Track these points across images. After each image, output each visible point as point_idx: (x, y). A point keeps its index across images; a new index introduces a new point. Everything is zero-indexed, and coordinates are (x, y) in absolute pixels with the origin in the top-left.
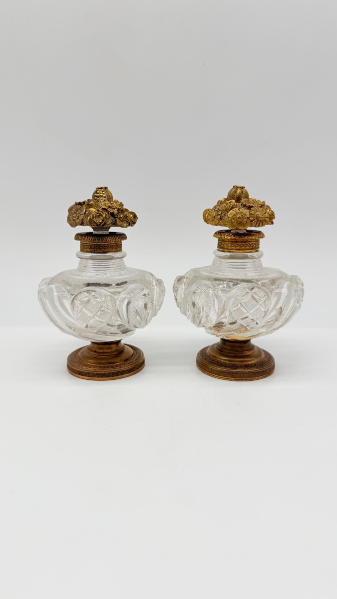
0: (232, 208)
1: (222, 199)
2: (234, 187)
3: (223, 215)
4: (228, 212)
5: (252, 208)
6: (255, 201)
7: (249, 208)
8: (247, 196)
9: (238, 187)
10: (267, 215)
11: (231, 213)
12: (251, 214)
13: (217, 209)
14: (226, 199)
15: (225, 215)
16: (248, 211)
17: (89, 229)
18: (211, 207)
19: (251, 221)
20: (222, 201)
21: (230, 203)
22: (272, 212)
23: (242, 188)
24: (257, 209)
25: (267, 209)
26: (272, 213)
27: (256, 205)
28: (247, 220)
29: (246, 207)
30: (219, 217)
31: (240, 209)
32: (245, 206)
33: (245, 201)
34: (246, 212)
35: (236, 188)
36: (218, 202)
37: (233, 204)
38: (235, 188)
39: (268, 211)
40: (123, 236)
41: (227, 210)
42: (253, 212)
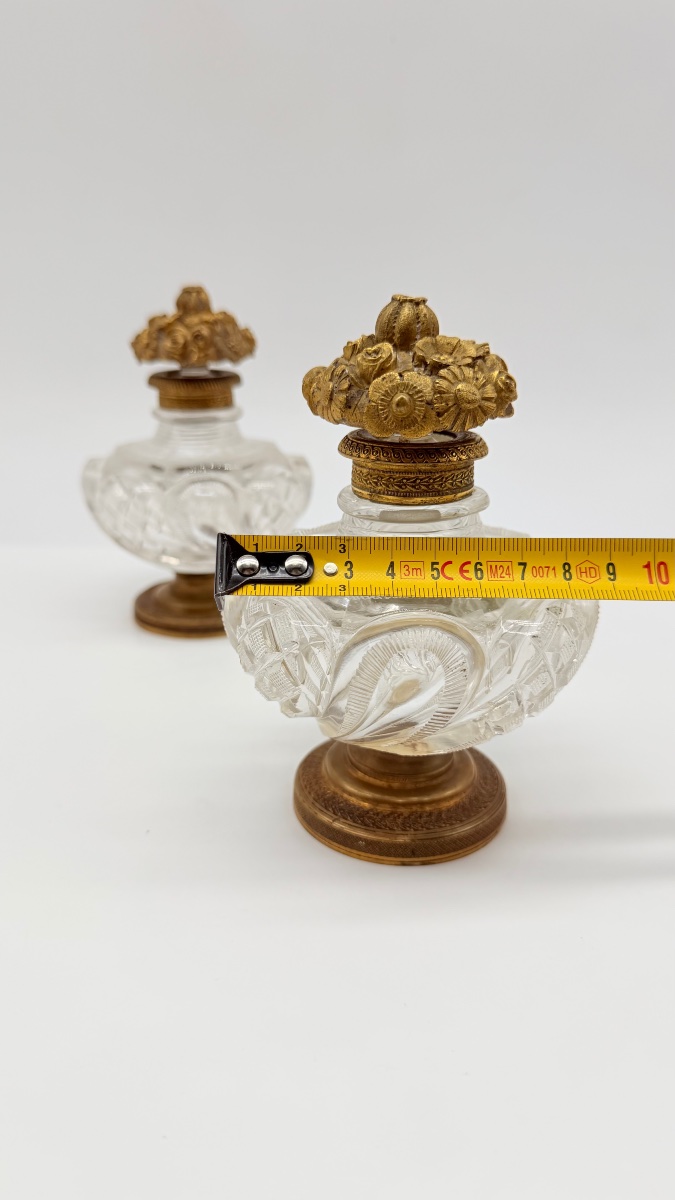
0: (382, 370)
1: (356, 338)
2: (393, 299)
3: (354, 391)
4: (369, 383)
5: (443, 372)
6: (455, 348)
7: (435, 369)
8: (431, 329)
9: (405, 301)
10: (490, 392)
11: (377, 387)
12: (438, 391)
13: (339, 370)
14: (371, 337)
15: (360, 393)
16: (428, 380)
18: (328, 363)
19: (439, 415)
20: (355, 346)
21: (377, 352)
22: (509, 377)
23: (417, 303)
24: (456, 370)
25: (492, 369)
26: (505, 384)
27: (459, 357)
28: (426, 411)
29: (426, 365)
30: (342, 397)
31: (406, 375)
32: (421, 362)
33: (425, 344)
34: (423, 381)
35: (400, 302)
36: (345, 349)
37: (385, 356)
38: (396, 304)
39: (496, 373)
40: (234, 379)
41: (366, 378)
42: (444, 384)
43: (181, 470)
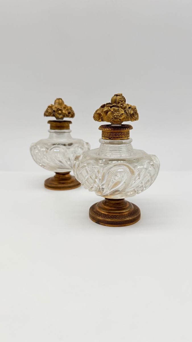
9: (118, 95)
17: (54, 119)
40: (70, 122)
43: (54, 144)
